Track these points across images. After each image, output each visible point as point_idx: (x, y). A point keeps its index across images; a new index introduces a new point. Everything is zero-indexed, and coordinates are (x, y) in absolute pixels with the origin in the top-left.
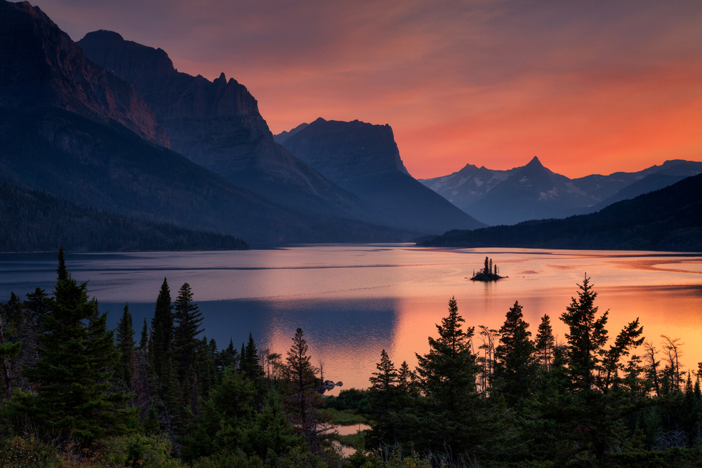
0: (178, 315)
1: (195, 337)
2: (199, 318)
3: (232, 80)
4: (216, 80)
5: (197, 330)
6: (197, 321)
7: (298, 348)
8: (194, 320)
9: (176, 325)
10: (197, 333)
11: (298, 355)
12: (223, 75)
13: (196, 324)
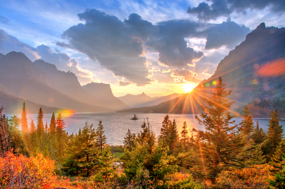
0: (57, 123)
1: (62, 130)
2: (64, 124)
3: (71, 72)
4: (67, 72)
5: (63, 127)
6: (63, 125)
7: (100, 128)
8: (62, 124)
9: (57, 126)
10: (63, 128)
11: (100, 130)
12: (69, 71)
13: (63, 126)
